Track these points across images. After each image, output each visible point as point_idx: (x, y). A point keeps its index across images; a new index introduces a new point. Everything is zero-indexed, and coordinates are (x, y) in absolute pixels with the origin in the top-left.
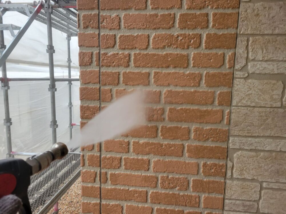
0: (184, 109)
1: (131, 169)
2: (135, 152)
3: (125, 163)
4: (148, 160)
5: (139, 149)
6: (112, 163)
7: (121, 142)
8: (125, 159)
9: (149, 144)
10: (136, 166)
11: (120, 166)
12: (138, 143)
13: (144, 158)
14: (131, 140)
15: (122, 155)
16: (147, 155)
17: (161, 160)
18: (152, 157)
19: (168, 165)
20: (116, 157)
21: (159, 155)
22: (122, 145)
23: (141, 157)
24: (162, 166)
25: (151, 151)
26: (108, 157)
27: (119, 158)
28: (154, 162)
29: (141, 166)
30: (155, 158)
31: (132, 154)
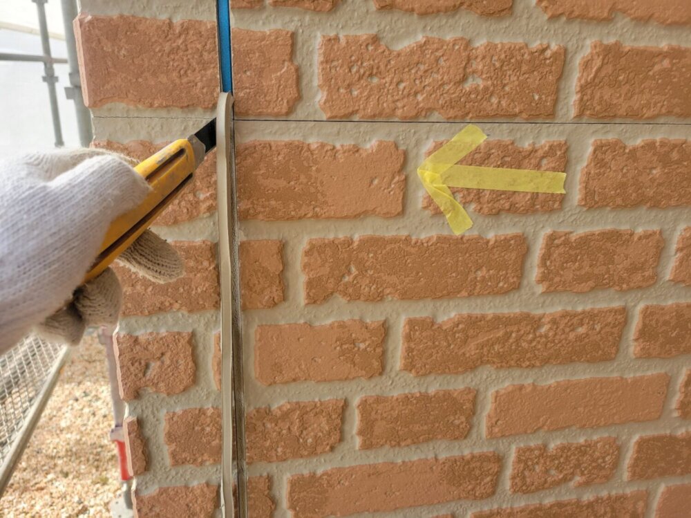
0: (663, 144)
1: (393, 443)
2: (413, 371)
3: (367, 424)
4: (471, 397)
5: (434, 351)
6: (302, 431)
7: (349, 330)
8: (364, 404)
9: (483, 322)
10: (417, 428)
11: (341, 440)
12: (433, 325)
13: (455, 390)
14: (394, 316)
15: (351, 391)
16: (465, 375)
17: (529, 384)
18: (489, 379)
19: (553, 403)
20: (321, 404)
21: (521, 367)
22: (352, 346)
23: (440, 385)
24: (531, 411)
25: (490, 355)
26: (280, 408)
27: (335, 407)
28: (496, 401)
29: (437, 425)
30: (500, 381)
31: (400, 379)
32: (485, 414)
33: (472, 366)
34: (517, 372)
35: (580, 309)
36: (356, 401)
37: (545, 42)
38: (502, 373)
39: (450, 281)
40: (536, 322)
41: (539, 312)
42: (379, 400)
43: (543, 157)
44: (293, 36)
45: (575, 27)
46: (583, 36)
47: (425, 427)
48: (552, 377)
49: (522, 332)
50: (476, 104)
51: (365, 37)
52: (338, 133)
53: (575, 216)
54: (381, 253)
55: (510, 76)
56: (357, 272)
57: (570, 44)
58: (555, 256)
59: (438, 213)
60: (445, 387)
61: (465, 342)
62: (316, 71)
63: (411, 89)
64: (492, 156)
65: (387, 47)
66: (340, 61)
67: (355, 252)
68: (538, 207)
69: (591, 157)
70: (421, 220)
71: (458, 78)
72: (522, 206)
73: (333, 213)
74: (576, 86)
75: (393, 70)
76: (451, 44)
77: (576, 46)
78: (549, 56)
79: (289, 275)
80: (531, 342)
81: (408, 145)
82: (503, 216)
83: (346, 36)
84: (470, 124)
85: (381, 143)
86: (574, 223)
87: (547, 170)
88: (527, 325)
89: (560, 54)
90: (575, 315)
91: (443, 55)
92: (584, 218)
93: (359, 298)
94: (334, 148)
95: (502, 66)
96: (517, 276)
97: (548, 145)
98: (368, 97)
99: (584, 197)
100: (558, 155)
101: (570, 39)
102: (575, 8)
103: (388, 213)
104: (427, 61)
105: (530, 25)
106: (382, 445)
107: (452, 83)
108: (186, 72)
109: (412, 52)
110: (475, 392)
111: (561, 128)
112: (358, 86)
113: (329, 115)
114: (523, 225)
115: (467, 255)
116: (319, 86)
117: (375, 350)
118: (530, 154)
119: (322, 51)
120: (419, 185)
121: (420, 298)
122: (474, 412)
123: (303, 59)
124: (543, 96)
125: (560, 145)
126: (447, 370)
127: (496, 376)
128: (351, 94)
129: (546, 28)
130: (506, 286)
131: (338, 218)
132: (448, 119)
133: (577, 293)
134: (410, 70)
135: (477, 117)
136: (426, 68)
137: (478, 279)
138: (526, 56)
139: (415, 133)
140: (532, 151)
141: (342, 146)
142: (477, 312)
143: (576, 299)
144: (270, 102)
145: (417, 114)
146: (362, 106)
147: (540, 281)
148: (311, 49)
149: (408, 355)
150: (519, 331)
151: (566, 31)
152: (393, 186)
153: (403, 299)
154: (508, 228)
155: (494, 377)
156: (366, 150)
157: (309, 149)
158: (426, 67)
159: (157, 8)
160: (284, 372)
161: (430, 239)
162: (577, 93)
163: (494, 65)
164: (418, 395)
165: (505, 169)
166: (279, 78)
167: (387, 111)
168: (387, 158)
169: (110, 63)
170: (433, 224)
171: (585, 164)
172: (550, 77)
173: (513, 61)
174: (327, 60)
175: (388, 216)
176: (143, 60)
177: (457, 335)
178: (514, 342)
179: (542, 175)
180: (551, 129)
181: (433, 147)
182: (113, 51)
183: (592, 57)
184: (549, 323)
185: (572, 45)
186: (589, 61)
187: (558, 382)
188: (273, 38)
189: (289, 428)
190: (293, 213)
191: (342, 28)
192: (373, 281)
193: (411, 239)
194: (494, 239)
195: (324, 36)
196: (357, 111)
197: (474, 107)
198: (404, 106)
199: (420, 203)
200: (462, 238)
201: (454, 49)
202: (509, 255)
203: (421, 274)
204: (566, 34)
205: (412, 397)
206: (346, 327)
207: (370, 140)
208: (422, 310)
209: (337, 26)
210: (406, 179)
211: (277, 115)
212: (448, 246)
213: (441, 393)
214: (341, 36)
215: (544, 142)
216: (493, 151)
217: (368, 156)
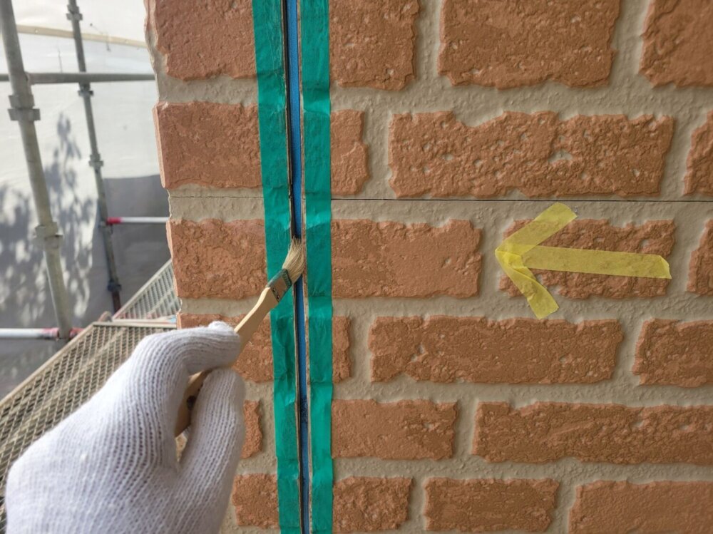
1: (464, 528)
2: (487, 457)
3: (435, 506)
4: (552, 489)
5: (511, 439)
6: (367, 507)
7: (417, 410)
8: (433, 486)
9: (568, 412)
10: (491, 516)
11: (408, 518)
12: (510, 412)
13: (534, 480)
14: (467, 398)
15: (419, 471)
16: (547, 465)
17: (622, 482)
18: (575, 472)
19: (650, 505)
20: (387, 482)
21: (613, 463)
22: (421, 426)
23: (517, 474)
24: (623, 510)
25: (575, 447)
26: (345, 482)
27: (401, 486)
28: (581, 496)
29: (513, 515)
30: (588, 475)
31: (472, 463)
32: (569, 508)
33: (555, 458)
34: (608, 468)
35: (687, 405)
36: (424, 482)
37: (650, 114)
38: (589, 467)
39: (530, 367)
40: (633, 417)
41: (636, 405)
42: (448, 483)
43: (644, 239)
44: (364, 116)
45: (688, 96)
46: (698, 104)
47: (499, 516)
48: (650, 476)
49: (615, 426)
50: (565, 182)
51: (439, 115)
52: (410, 211)
53: (684, 304)
54: (453, 334)
55: (605, 151)
56: (427, 353)
57: (681, 114)
58: (657, 346)
59: (518, 295)
60: (523, 477)
61: (547, 431)
62: (387, 150)
63: (489, 167)
64: (582, 237)
65: (463, 124)
66: (412, 140)
67: (425, 333)
68: (637, 292)
69: (705, 239)
70: (499, 301)
71: (543, 154)
72: (618, 291)
73: (402, 293)
74: (688, 160)
75: (470, 148)
76: (536, 119)
77: (688, 116)
78: (654, 128)
79: (357, 352)
80: (625, 437)
81: (485, 224)
82: (595, 301)
83: (419, 114)
84: (557, 202)
85: (455, 222)
86: (682, 310)
87: (648, 253)
88: (622, 419)
89: (668, 126)
90: (681, 411)
91: (526, 131)
92: (696, 306)
93: (429, 379)
94: (404, 227)
95: (595, 141)
96: (610, 366)
97: (650, 226)
98: (442, 176)
99: (694, 283)
100: (663, 237)
101: (682, 108)
102: (688, 75)
103: (461, 294)
104: (508, 138)
105: (632, 95)
106: (451, 529)
107: (536, 160)
108: (256, 154)
109: (492, 129)
110: (558, 485)
111: (668, 206)
112: (431, 165)
113: (399, 194)
114: (619, 310)
115: (551, 341)
116: (389, 165)
117: (445, 432)
118: (628, 236)
119: (393, 131)
120: (497, 267)
121: (496, 383)
122: (555, 505)
123: (373, 138)
124: (646, 173)
125: (665, 226)
126: (525, 459)
127: (583, 470)
128: (423, 173)
129: (651, 97)
130: (596, 376)
131: (407, 297)
132: (531, 197)
133: (685, 388)
134: (488, 148)
135: (565, 195)
136: (507, 145)
137: (563, 366)
138: (626, 128)
139: (493, 211)
140: (631, 232)
141: (413, 225)
142: (562, 401)
143: (683, 394)
144: (338, 182)
145: (495, 193)
146: (434, 185)
147: (638, 373)
148: (382, 128)
149: (482, 440)
150: (611, 424)
151: (676, 100)
152: (467, 266)
153: (477, 382)
154: (600, 314)
155: (580, 470)
156: (438, 229)
157: (378, 228)
158: (507, 143)
159: (230, 93)
160: (349, 447)
161: (508, 322)
162: (689, 168)
163: (586, 140)
164: (492, 482)
165: (597, 251)
166: (348, 159)
167: (462, 189)
168: (461, 238)
169: (185, 148)
170: (511, 307)
171: (698, 246)
172: (655, 152)
173: (609, 135)
174: (398, 139)
175: (461, 297)
176: (215, 144)
177: (537, 424)
178: (605, 436)
179: (642, 258)
180: (655, 208)
181: (513, 227)
182: (188, 136)
183: (709, 128)
184: (648, 418)
185: (684, 115)
186: (703, 133)
187: (657, 483)
188: (342, 119)
189: (354, 502)
190: (360, 291)
191: (415, 105)
192: (444, 362)
193: (487, 321)
194: (583, 325)
195: (395, 115)
196: (429, 190)
197: (561, 184)
198: (481, 185)
199: (498, 285)
200: (545, 323)
201: (538, 124)
202: (600, 342)
203: (497, 358)
204: (677, 103)
205: (486, 484)
206: (414, 407)
207: (443, 219)
208: (498, 395)
209: (410, 103)
210: (483, 259)
211: (346, 194)
212: (528, 330)
213: (518, 483)
214: (414, 114)
215: (646, 222)
216: (583, 231)
217: (441, 235)
